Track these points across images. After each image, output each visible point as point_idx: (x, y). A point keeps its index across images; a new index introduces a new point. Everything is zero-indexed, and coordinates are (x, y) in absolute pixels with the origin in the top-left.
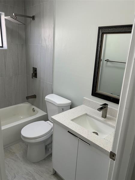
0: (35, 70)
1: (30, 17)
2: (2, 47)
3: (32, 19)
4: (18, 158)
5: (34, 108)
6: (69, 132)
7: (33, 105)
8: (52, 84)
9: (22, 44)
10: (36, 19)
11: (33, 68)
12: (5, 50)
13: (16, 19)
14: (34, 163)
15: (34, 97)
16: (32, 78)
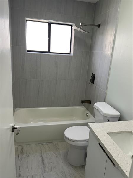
0: (93, 76)
1: (96, 26)
2: (70, 54)
3: (98, 27)
4: (60, 154)
5: (87, 113)
6: (99, 144)
7: (87, 109)
8: (106, 92)
9: (87, 51)
10: (101, 27)
11: (93, 74)
12: (71, 56)
13: (82, 28)
14: (71, 165)
15: (89, 102)
16: (90, 83)
